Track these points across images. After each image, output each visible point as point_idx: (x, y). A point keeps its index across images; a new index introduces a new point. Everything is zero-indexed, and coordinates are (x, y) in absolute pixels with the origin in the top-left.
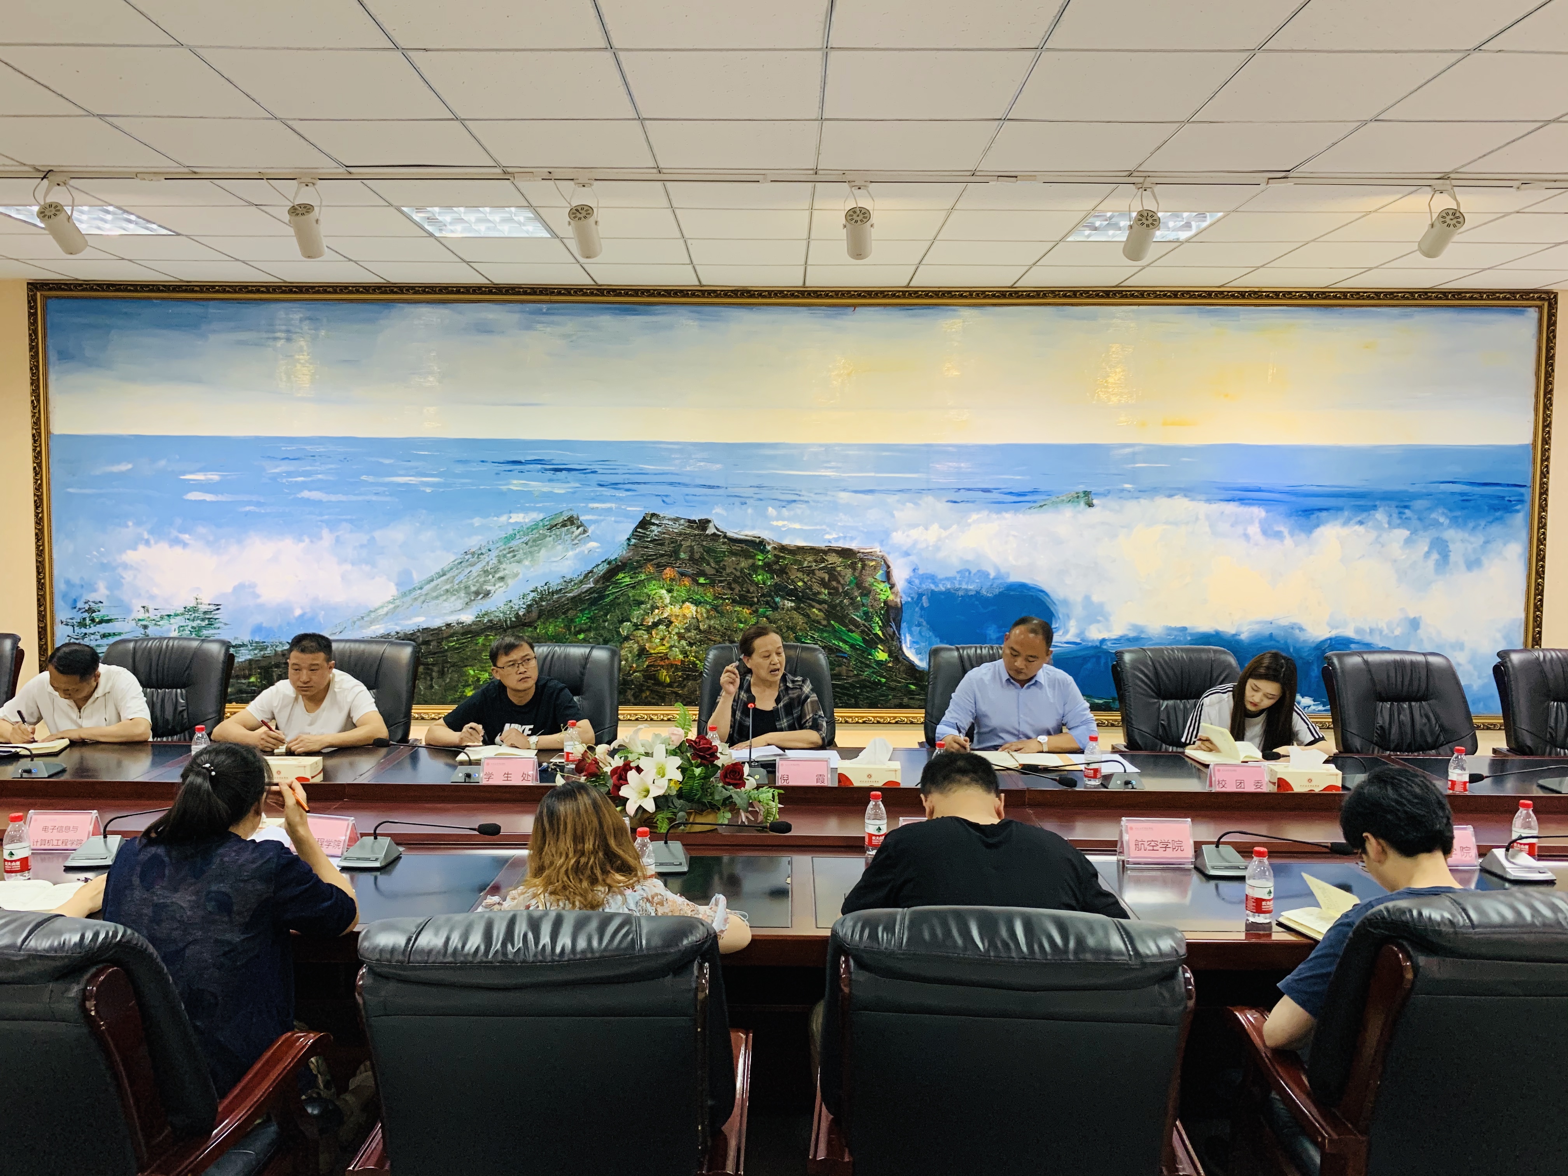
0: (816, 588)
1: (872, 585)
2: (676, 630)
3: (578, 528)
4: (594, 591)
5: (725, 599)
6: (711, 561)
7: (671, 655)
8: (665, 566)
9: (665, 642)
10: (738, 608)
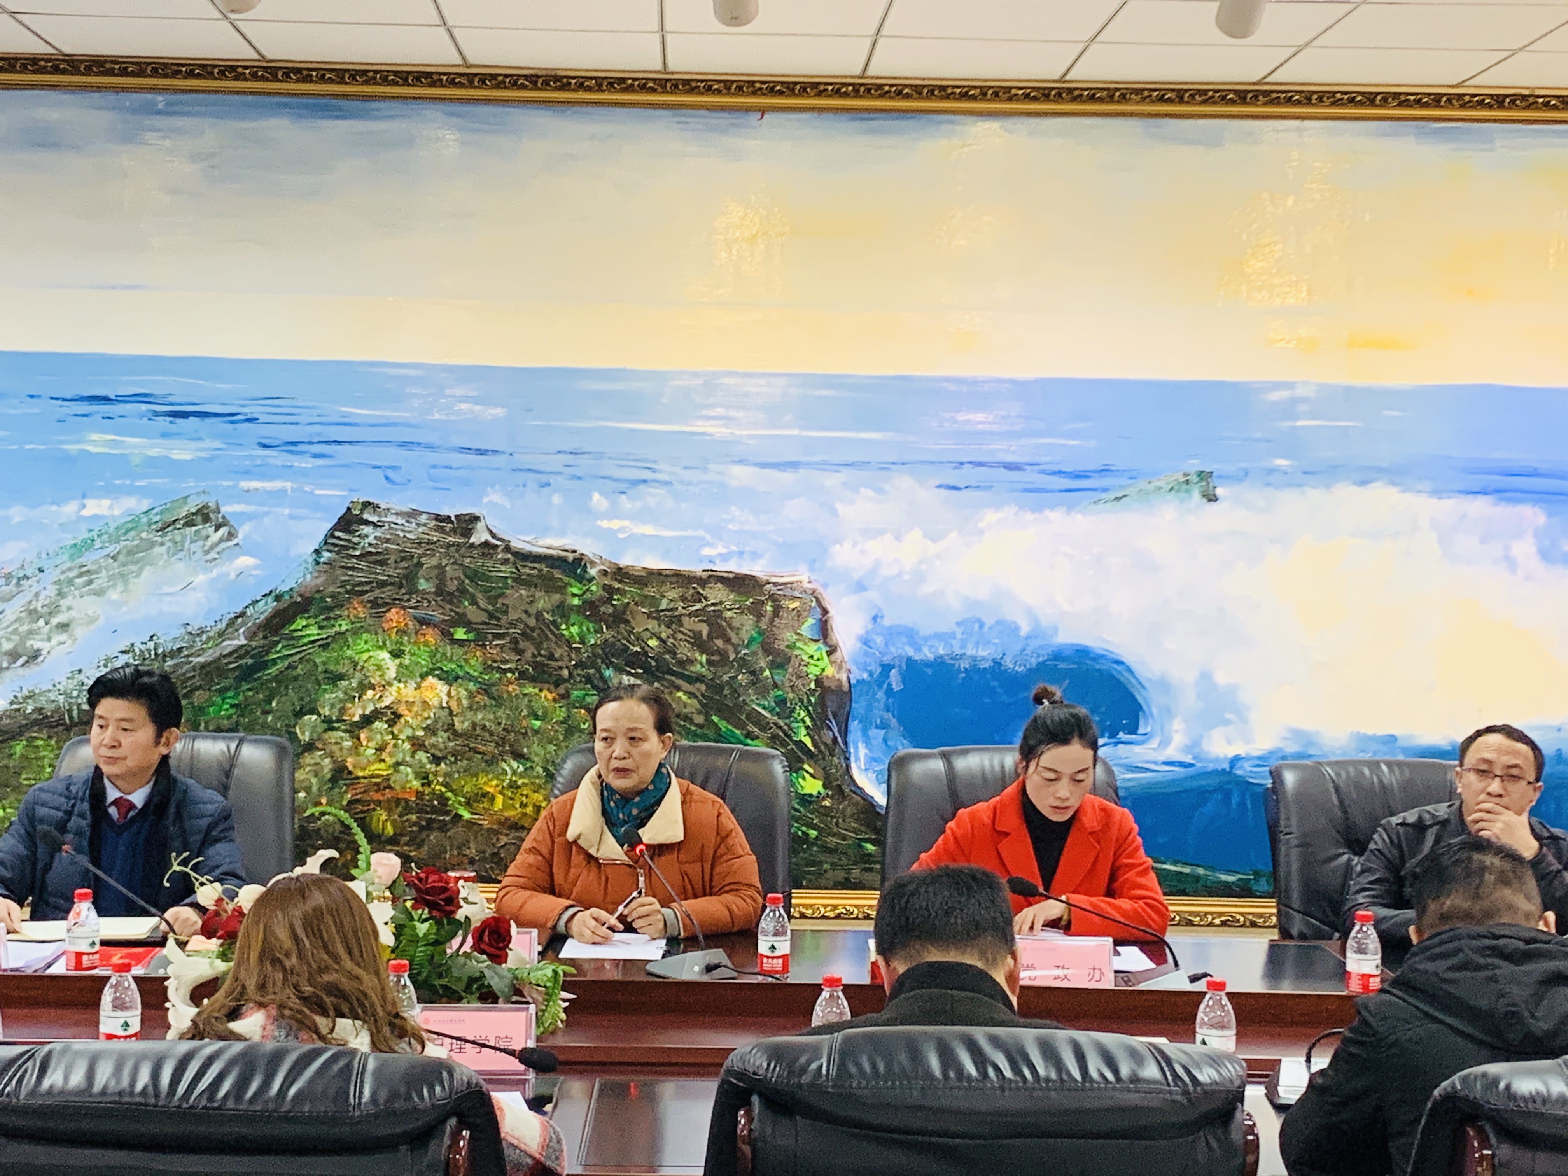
0: (685, 651)
1: (792, 647)
2: (409, 732)
3: (217, 529)
4: (247, 653)
5: (505, 671)
6: (480, 597)
7: (397, 780)
8: (388, 606)
9: (384, 756)
10: (530, 690)
